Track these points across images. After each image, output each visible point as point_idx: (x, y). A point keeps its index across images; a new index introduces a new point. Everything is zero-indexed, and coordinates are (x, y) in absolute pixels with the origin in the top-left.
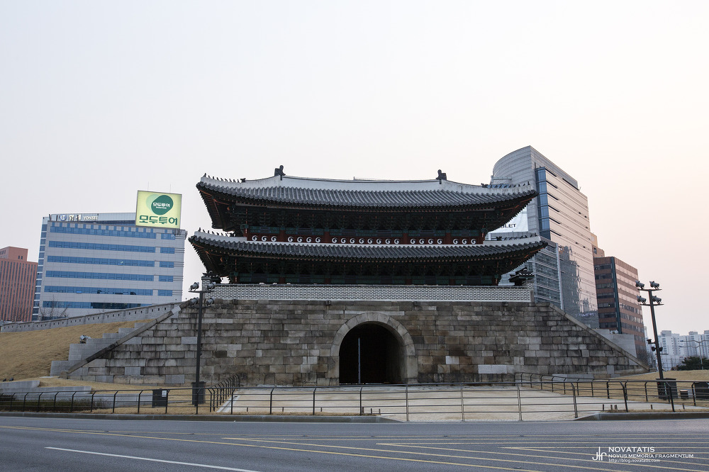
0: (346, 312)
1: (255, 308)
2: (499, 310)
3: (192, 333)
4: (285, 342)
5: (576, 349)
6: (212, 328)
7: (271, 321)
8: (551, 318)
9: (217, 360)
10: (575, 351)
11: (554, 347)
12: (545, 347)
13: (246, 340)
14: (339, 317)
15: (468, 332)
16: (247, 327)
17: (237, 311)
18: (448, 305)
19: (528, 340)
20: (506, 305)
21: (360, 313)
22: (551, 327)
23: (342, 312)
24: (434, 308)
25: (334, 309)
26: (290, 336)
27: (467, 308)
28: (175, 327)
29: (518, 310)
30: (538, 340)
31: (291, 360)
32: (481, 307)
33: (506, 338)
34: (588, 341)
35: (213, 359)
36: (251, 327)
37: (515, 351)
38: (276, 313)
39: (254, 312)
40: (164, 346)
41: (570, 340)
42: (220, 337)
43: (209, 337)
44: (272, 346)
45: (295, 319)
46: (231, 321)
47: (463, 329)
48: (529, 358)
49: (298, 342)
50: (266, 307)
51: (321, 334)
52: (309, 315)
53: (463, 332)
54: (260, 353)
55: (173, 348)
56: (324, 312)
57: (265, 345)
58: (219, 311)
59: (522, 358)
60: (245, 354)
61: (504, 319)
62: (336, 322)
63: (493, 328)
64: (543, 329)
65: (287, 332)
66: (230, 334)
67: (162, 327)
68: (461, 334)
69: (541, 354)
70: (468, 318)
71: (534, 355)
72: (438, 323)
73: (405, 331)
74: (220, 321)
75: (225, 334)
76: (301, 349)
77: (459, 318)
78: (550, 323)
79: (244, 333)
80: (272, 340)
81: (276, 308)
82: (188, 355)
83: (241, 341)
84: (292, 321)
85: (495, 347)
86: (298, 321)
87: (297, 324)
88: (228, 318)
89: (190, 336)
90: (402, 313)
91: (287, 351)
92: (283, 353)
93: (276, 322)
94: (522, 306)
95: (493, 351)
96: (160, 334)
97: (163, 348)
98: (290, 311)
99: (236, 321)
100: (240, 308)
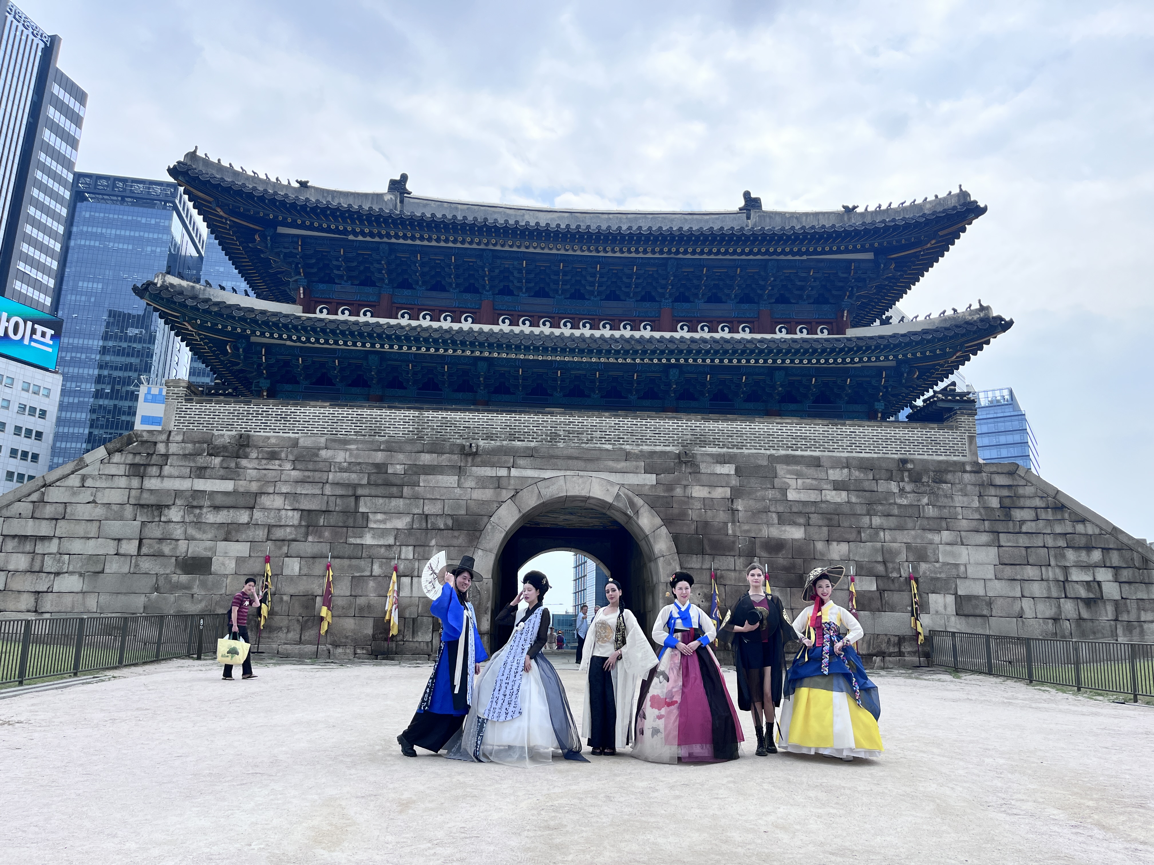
0: (514, 472)
1: (291, 457)
2: (890, 479)
3: (129, 511)
4: (358, 541)
5: (1089, 578)
6: (178, 502)
7: (328, 490)
8: (1022, 502)
9: (184, 578)
10: (1088, 584)
11: (1030, 572)
12: (1008, 571)
13: (261, 534)
14: (498, 483)
15: (812, 530)
16: (266, 501)
17: (244, 462)
18: (765, 463)
19: (964, 554)
20: (910, 466)
21: (547, 474)
22: (1023, 522)
23: (503, 472)
24: (729, 469)
25: (484, 464)
26: (372, 525)
27: (811, 471)
28: (86, 496)
29: (940, 481)
30: (990, 554)
31: (371, 584)
32: (846, 471)
33: (908, 546)
34: (1115, 559)
35: (175, 578)
36: (278, 502)
37: (933, 579)
38: (342, 470)
39: (288, 466)
40: (55, 541)
41: (1071, 555)
42: (198, 524)
43: (170, 521)
44: (325, 548)
45: (388, 484)
46: (228, 486)
47: (802, 520)
48: (969, 598)
49: (391, 541)
50: (317, 455)
51: (450, 522)
52: (422, 477)
53: (802, 530)
54: (293, 566)
55: (77, 546)
56: (460, 471)
57: (310, 546)
58: (201, 461)
59: (950, 599)
60: (257, 566)
61: (905, 502)
62: (487, 494)
63: (877, 521)
64: (1000, 527)
65: (365, 516)
66: (222, 517)
67: (54, 495)
68: (796, 533)
69: (997, 588)
70: (812, 496)
71: (981, 593)
72: (740, 505)
73: (658, 521)
74: (201, 485)
75: (211, 517)
76: (398, 558)
77: (792, 495)
78: (1019, 514)
79: (258, 515)
80: (327, 534)
81: (341, 457)
82: (113, 567)
83: (251, 534)
84: (380, 491)
85: (880, 569)
86: (394, 490)
87: (391, 496)
88: (223, 478)
89: (122, 519)
90: (651, 479)
91: (362, 563)
92: (350, 566)
93: (339, 491)
94: (947, 471)
95: (877, 577)
96: (49, 511)
97: (53, 547)
98: (377, 466)
99: (242, 485)
100: (254, 455)
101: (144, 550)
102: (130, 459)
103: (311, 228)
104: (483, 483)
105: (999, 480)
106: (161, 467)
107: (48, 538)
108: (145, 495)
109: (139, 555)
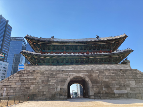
0: (69, 73)
2: (119, 72)
4: (49, 84)
6: (26, 80)
7: (45, 77)
8: (138, 74)
9: (27, 90)
11: (140, 84)
12: (137, 84)
14: (67, 75)
15: (110, 79)
16: (37, 79)
18: (102, 71)
19: (131, 82)
20: (122, 70)
21: (74, 73)
22: (138, 77)
24: (98, 72)
25: (65, 73)
26: (51, 81)
27: (109, 71)
28: (14, 79)
30: (134, 82)
31: (51, 89)
32: (113, 71)
33: (123, 81)
35: (25, 90)
36: (39, 79)
37: (127, 85)
38: (47, 74)
39: (40, 74)
42: (28, 82)
43: (25, 82)
45: (53, 76)
47: (108, 78)
48: (132, 88)
49: (53, 84)
50: (44, 73)
51: (61, 81)
52: (57, 75)
54: (41, 87)
55: (13, 86)
56: (62, 73)
57: (43, 85)
58: (29, 74)
59: (129, 88)
60: (36, 88)
61: (122, 75)
62: (66, 77)
63: (118, 78)
64: (135, 78)
66: (32, 81)
67: (10, 80)
68: (108, 80)
69: (136, 86)
70: (109, 75)
72: (99, 76)
73: (89, 79)
74: (29, 77)
75: (30, 81)
76: (54, 86)
77: (106, 75)
78: (137, 76)
79: (36, 81)
80: (45, 83)
82: (17, 89)
83: (35, 83)
84: (52, 77)
85: (119, 84)
86: (54, 77)
87: (53, 78)
88: (31, 76)
89: (19, 82)
90: (88, 73)
91: (50, 87)
92: (48, 87)
93: (47, 77)
94: (127, 71)
95: (119, 85)
96: (9, 82)
97: (10, 87)
98: (51, 73)
99: (34, 77)
100: (35, 73)
101: (21, 86)
102: (19, 74)
103: (42, 43)
104: (65, 75)
105: (134, 71)
106: (23, 75)
107: (9, 85)
108: (22, 79)
109: (21, 87)
